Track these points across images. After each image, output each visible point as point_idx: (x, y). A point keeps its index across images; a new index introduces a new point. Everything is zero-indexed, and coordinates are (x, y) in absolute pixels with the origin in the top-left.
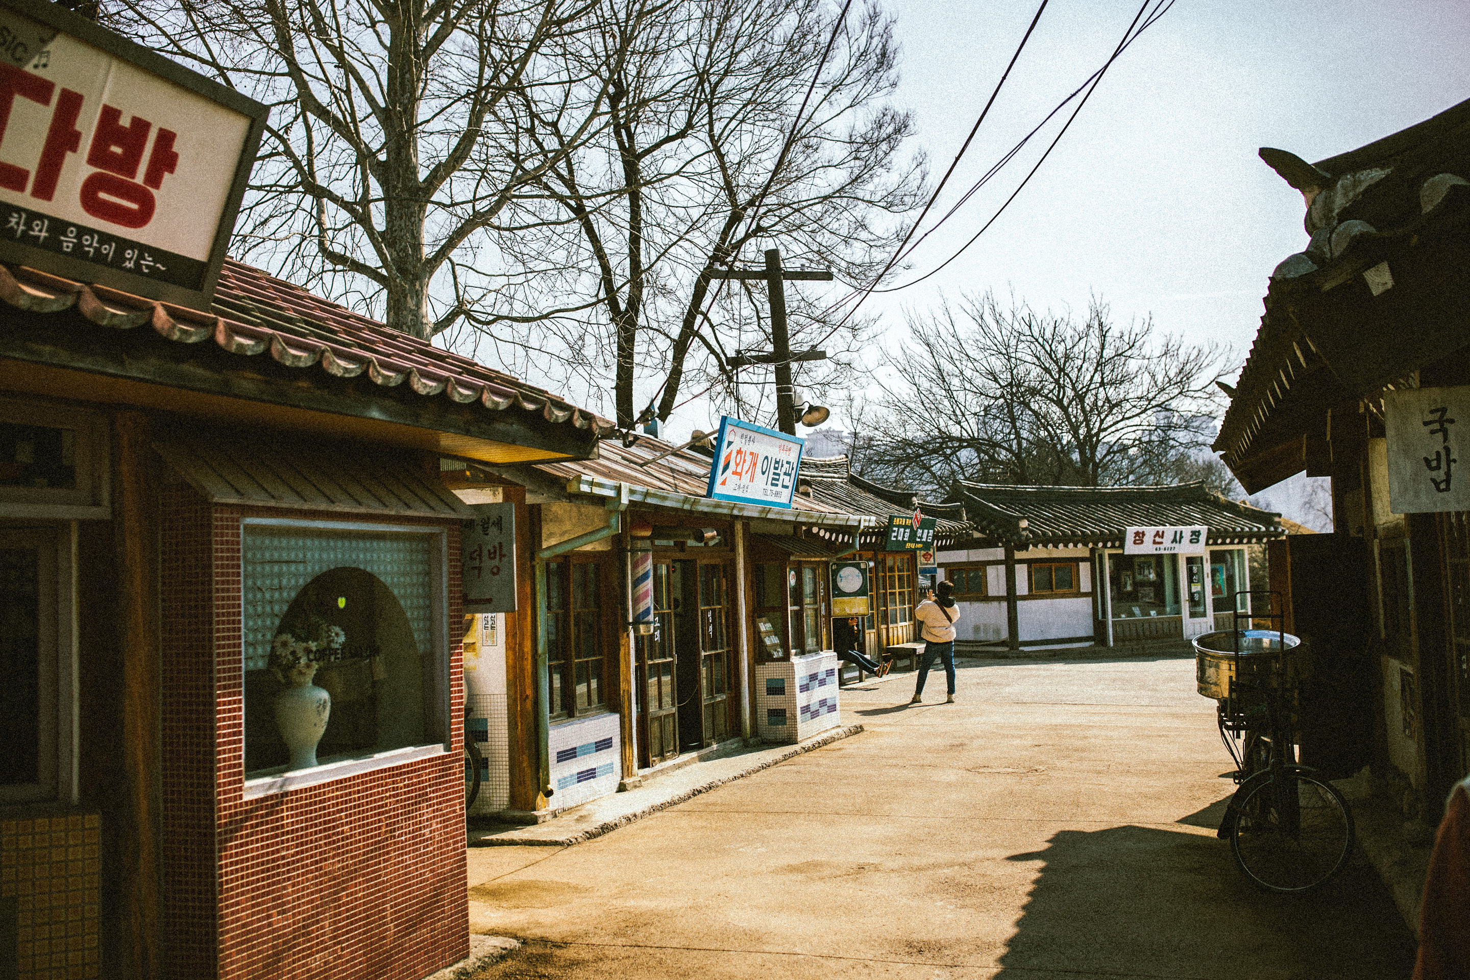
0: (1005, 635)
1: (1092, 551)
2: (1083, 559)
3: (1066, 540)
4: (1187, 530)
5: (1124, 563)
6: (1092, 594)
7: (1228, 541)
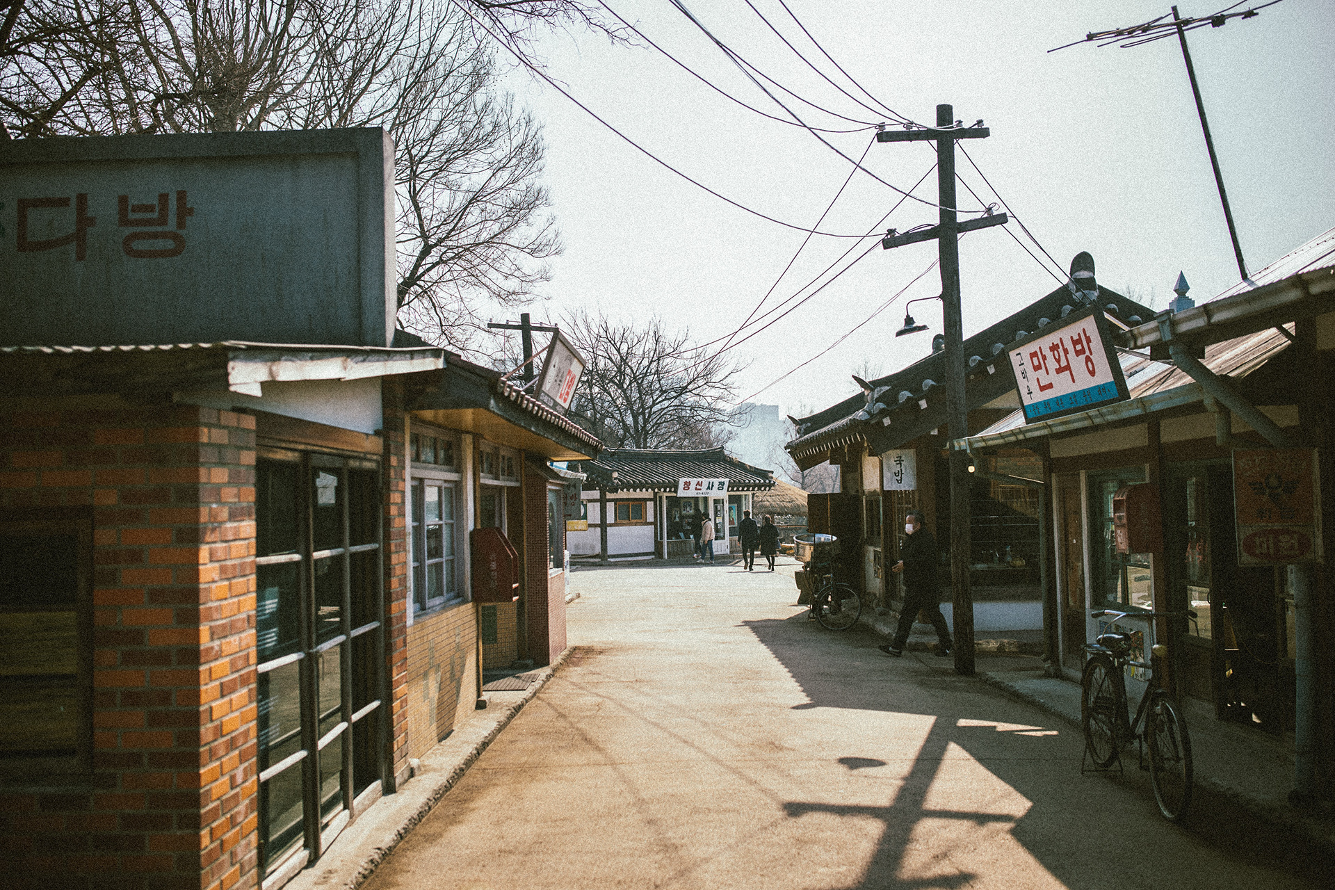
0: (598, 550)
1: (655, 494)
2: (650, 500)
3: (641, 486)
4: (716, 481)
5: (675, 502)
6: (654, 524)
7: (741, 489)
